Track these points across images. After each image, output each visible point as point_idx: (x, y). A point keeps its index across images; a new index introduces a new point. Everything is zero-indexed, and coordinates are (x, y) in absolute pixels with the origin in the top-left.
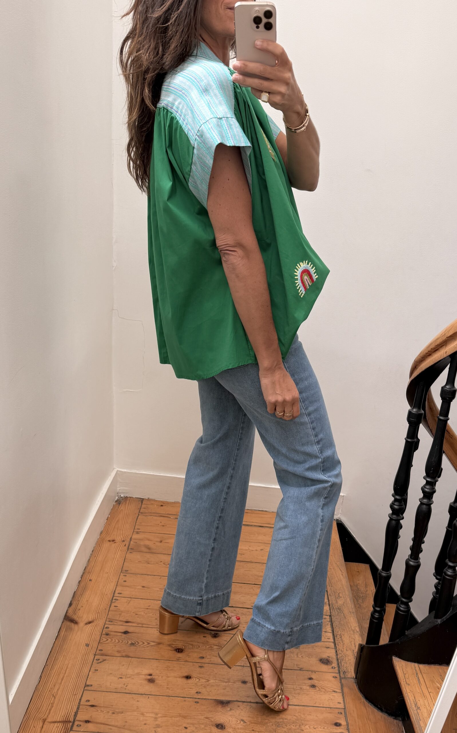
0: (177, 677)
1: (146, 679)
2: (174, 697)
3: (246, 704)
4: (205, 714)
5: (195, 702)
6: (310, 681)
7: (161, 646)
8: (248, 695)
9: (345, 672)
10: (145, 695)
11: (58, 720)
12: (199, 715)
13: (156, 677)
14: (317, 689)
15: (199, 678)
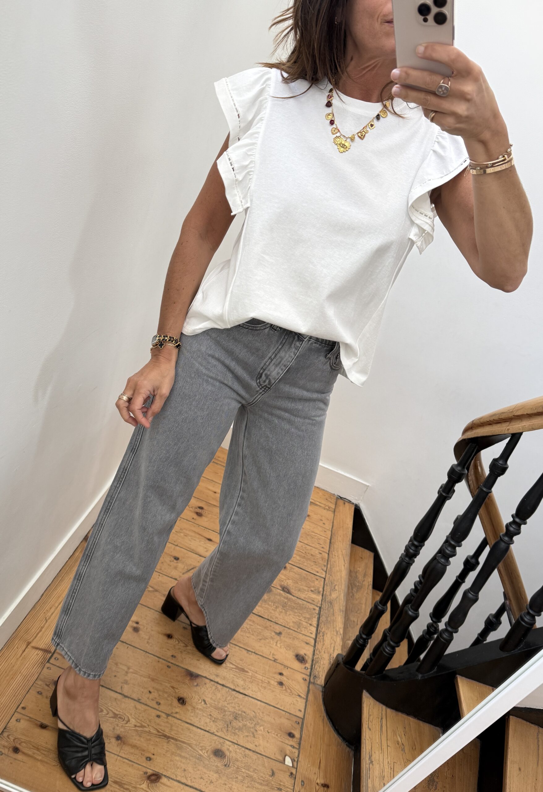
0: (159, 633)
1: (132, 627)
2: (151, 654)
3: (213, 683)
4: (171, 682)
5: (168, 666)
6: (280, 677)
7: (157, 594)
8: (218, 674)
9: (315, 676)
10: (126, 643)
11: (41, 647)
12: (167, 682)
13: (141, 627)
14: (284, 687)
15: (179, 640)
